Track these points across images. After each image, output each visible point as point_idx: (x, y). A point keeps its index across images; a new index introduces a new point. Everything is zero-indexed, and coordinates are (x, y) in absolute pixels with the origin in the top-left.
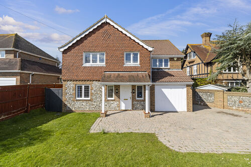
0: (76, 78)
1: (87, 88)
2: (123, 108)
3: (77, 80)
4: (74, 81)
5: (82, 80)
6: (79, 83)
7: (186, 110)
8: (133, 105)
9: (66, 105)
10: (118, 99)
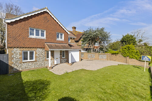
0: (23, 46)
1: (32, 53)
2: (56, 63)
3: (23, 48)
4: (20, 48)
5: (29, 48)
6: (25, 50)
7: (79, 61)
8: (61, 61)
9: (12, 68)
10: (53, 59)
